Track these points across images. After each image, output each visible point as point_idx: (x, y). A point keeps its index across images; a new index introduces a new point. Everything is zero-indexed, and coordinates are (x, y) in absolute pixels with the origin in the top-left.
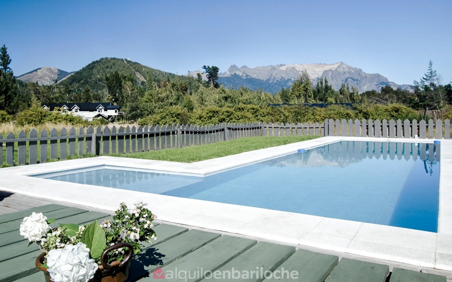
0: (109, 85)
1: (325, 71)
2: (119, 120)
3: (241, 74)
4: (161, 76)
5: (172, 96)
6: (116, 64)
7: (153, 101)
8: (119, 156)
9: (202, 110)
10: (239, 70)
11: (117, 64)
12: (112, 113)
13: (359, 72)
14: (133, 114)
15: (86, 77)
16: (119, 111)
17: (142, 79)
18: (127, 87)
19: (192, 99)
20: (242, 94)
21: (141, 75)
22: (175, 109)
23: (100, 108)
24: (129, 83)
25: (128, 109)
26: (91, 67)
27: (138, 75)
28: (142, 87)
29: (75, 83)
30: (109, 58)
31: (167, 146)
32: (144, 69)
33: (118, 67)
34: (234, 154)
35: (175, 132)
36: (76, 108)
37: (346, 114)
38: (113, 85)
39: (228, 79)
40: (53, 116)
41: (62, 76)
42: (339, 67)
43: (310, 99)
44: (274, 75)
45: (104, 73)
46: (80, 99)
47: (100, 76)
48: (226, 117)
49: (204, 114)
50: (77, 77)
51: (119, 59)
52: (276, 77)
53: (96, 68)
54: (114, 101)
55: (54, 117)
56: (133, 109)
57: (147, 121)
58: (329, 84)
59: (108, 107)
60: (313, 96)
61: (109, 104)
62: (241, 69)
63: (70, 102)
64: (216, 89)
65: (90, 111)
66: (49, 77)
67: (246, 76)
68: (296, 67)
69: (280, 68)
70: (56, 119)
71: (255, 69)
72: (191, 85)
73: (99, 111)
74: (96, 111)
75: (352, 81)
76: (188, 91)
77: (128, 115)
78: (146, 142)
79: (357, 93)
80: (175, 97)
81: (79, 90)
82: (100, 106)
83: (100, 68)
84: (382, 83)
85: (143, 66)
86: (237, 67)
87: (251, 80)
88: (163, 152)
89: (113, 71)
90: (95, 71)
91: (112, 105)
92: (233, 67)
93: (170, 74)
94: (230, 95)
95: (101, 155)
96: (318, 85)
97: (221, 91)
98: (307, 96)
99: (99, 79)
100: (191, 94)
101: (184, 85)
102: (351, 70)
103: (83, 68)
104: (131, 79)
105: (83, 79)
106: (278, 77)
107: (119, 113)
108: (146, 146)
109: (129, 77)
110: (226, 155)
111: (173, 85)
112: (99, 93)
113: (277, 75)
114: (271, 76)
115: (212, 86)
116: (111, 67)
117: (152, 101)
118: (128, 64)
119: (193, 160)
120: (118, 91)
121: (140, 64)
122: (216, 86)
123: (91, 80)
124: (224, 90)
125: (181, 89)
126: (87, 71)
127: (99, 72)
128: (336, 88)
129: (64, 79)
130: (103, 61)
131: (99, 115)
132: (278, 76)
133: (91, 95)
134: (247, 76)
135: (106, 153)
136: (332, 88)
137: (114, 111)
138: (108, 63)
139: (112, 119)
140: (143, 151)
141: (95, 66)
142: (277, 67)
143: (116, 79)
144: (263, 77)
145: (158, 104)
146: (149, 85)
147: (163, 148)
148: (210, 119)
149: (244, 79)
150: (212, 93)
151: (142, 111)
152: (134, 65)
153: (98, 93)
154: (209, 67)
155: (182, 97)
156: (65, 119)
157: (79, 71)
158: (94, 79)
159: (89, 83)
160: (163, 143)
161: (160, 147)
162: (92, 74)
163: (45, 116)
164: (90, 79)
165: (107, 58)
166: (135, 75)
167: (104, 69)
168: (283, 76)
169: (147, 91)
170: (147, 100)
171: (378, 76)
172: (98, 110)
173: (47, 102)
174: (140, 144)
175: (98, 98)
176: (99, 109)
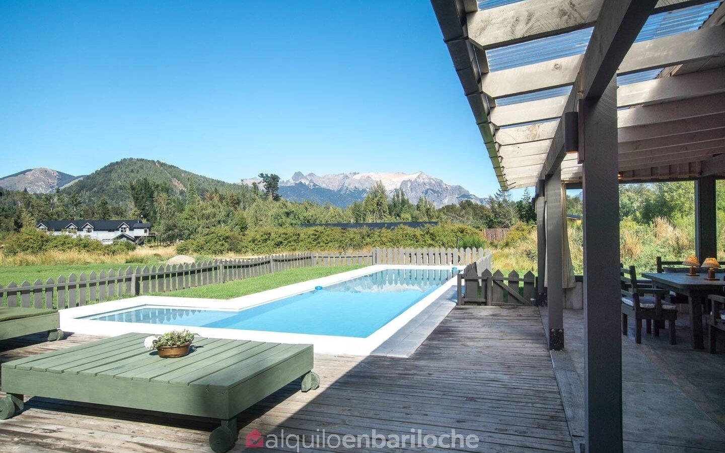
0: (136, 195)
1: (404, 181)
2: (149, 241)
3: (307, 183)
4: (206, 184)
5: (220, 212)
6: (144, 167)
7: (196, 218)
8: (159, 295)
9: (256, 231)
10: (306, 178)
11: (146, 166)
12: (140, 233)
13: (440, 183)
14: (169, 235)
15: (102, 183)
16: (150, 231)
17: (181, 187)
18: (161, 200)
19: (245, 216)
20: (306, 209)
21: (180, 182)
22: (223, 229)
23: (124, 226)
24: (164, 195)
25: (162, 228)
26: (109, 169)
27: (176, 182)
28: (181, 198)
29: (85, 192)
30: (135, 159)
31: (209, 282)
32: (183, 175)
33: (148, 171)
34: (272, 289)
35: (217, 267)
36: (88, 227)
37: (413, 236)
38: (141, 196)
39: (291, 189)
40: (60, 241)
41: (64, 182)
42: (418, 177)
43: (385, 214)
44: (346, 185)
45: (127, 179)
46: (94, 213)
47: (121, 182)
48: (284, 240)
49: (258, 236)
50: (87, 184)
51: (149, 161)
52: (349, 187)
53: (116, 172)
54: (142, 218)
55: (61, 243)
56: (169, 228)
57: (188, 246)
58: (406, 198)
59: (135, 225)
60: (388, 211)
61: (135, 221)
62: (307, 177)
63: (79, 218)
64: (275, 202)
65: (110, 231)
66: (44, 182)
67: (313, 185)
68: (372, 176)
69: (354, 177)
70: (65, 245)
71: (324, 177)
72: (244, 197)
73: (122, 231)
74: (119, 230)
75: (432, 193)
76: (242, 204)
77: (163, 236)
78: (187, 280)
79: (434, 208)
80: (223, 213)
81: (91, 200)
82: (124, 224)
83: (122, 172)
84: (464, 196)
85: (182, 171)
86: (303, 175)
87: (319, 191)
88: (204, 288)
89: (141, 177)
90: (114, 175)
91: (141, 222)
92: (298, 175)
93: (219, 182)
94: (293, 209)
95: (141, 295)
96: (393, 199)
97: (282, 206)
98: (382, 211)
99: (120, 186)
100: (244, 208)
101: (235, 198)
102: (432, 181)
103: (96, 172)
104: (166, 188)
105: (97, 186)
106: (352, 187)
107: (149, 233)
108: (187, 284)
109: (164, 185)
110: (264, 290)
111: (222, 198)
112: (121, 205)
113: (349, 185)
114: (343, 185)
115: (271, 198)
116: (138, 171)
117: (194, 218)
118: (162, 168)
119: (232, 296)
120: (148, 203)
121: (177, 168)
122: (276, 198)
123: (109, 187)
124: (285, 204)
125: (232, 202)
126: (102, 176)
127: (119, 177)
128: (414, 202)
129: (67, 185)
130: (127, 163)
131: (122, 236)
132: (351, 185)
133: (110, 207)
134: (315, 185)
135: (146, 292)
136: (410, 202)
137: (143, 230)
138: (132, 165)
139: (140, 241)
140: (184, 288)
141: (114, 169)
142: (349, 176)
143: (145, 188)
144: (334, 186)
145: (203, 223)
146: (190, 196)
147: (204, 284)
148: (265, 242)
149: (311, 188)
150: (271, 208)
151: (181, 231)
152: (170, 169)
153: (119, 205)
154: (267, 175)
155: (233, 213)
156: (77, 245)
157: (90, 175)
158: (113, 187)
159: (106, 192)
160: (205, 279)
161: (202, 284)
162: (110, 180)
163: (47, 241)
164: (107, 186)
165: (131, 159)
166: (172, 182)
167: (127, 174)
168: (357, 186)
169: (188, 204)
170: (188, 217)
171: (460, 188)
172: (120, 229)
173: (44, 218)
174: (181, 282)
175: (120, 213)
176: (122, 228)
